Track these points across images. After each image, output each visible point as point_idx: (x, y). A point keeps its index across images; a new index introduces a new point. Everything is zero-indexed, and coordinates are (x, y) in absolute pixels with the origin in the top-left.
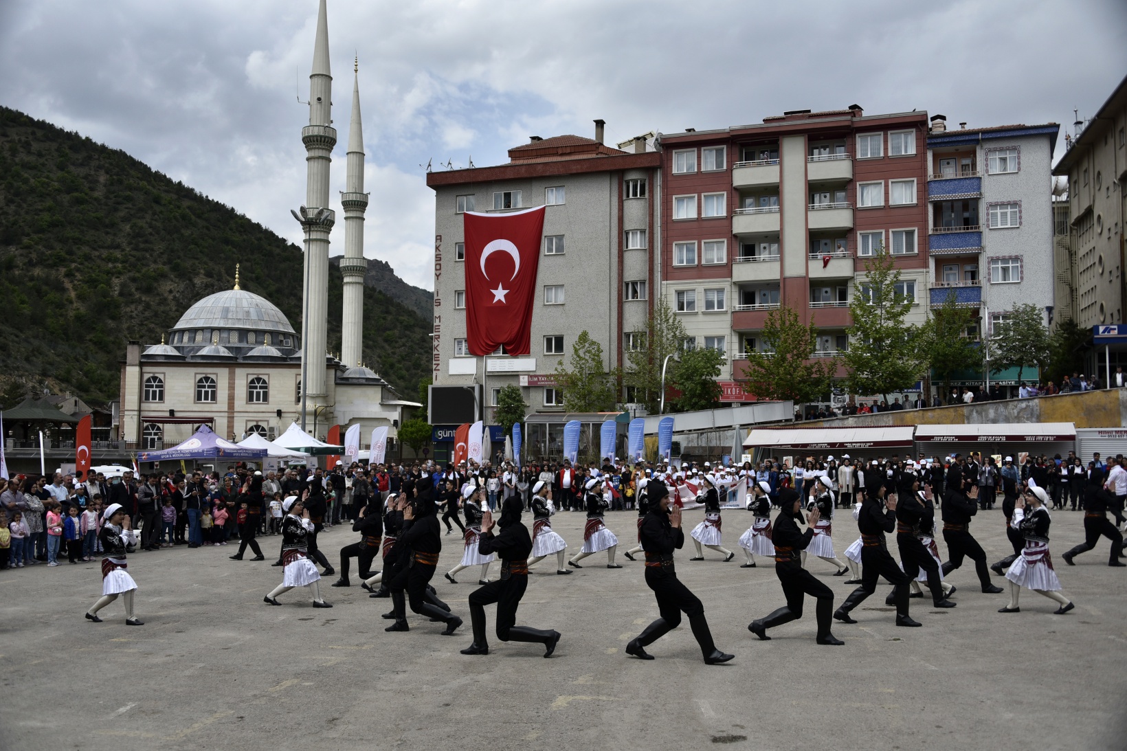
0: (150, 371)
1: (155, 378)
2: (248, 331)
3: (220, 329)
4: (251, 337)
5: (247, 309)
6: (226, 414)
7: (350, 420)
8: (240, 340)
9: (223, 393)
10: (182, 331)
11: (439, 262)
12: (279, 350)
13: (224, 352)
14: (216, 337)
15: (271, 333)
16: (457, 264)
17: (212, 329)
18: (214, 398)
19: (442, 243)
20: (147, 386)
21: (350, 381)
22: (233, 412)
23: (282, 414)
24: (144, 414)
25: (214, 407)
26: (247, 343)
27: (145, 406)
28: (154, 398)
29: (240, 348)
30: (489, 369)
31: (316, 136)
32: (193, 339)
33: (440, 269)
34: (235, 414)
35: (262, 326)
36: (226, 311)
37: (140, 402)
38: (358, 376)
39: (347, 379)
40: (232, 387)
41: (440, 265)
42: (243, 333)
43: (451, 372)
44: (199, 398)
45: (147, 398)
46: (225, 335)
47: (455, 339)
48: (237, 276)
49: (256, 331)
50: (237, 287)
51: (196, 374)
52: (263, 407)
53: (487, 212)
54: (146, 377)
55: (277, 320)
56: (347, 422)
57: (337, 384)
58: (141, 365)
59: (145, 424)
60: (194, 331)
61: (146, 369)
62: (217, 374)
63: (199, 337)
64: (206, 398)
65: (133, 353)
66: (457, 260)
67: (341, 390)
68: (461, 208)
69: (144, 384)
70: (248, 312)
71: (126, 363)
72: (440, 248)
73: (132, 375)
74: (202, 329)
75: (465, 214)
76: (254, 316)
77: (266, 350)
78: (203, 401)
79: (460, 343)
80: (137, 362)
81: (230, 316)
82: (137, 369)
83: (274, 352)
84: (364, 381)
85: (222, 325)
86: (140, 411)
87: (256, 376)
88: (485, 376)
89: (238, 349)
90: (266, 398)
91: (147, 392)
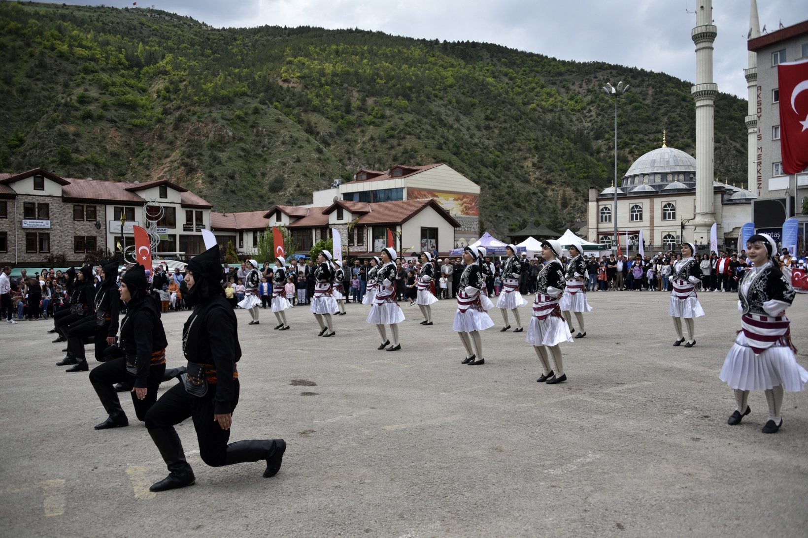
0: (603, 204)
1: (606, 208)
2: (667, 173)
3: (649, 174)
4: (670, 177)
5: (667, 160)
6: (649, 228)
7: (734, 229)
8: (662, 180)
9: (646, 215)
10: (628, 177)
11: (759, 107)
12: (686, 184)
13: (648, 188)
14: (646, 179)
15: (684, 173)
16: (773, 106)
17: (644, 175)
18: (641, 219)
19: (762, 92)
20: (602, 213)
21: (734, 202)
22: (653, 227)
23: (685, 227)
24: (600, 230)
25: (641, 224)
26: (667, 181)
27: (601, 225)
28: (606, 220)
29: (661, 185)
30: (799, 184)
31: (700, 33)
32: (633, 182)
33: (761, 112)
34: (655, 228)
35: (678, 170)
36: (654, 162)
37: (598, 223)
38: (740, 198)
39: (732, 200)
40: (652, 211)
41: (761, 108)
42: (664, 175)
43: (770, 189)
44: (632, 219)
45: (602, 221)
46: (652, 178)
47: (773, 163)
48: (664, 138)
49: (673, 173)
50: (664, 146)
51: (630, 204)
52: (672, 223)
53: (796, 60)
54: (601, 207)
55: (689, 164)
56: (731, 230)
57: (723, 204)
58: (598, 200)
59: (601, 237)
60: (634, 177)
61: (601, 203)
62: (642, 203)
63: (637, 180)
64: (637, 219)
65: (593, 194)
66: (774, 102)
67: (726, 208)
68: (776, 61)
69: (600, 212)
70: (668, 162)
71: (588, 200)
72: (760, 96)
73: (592, 206)
74: (638, 175)
75: (779, 66)
76: (672, 163)
77: (676, 185)
78: (635, 220)
79: (777, 166)
80: (595, 199)
81: (656, 165)
82: (595, 203)
83: (681, 185)
84: (744, 201)
85: (650, 172)
86: (598, 228)
87: (667, 203)
88: (797, 190)
89: (660, 186)
90: (674, 217)
91: (602, 217)
